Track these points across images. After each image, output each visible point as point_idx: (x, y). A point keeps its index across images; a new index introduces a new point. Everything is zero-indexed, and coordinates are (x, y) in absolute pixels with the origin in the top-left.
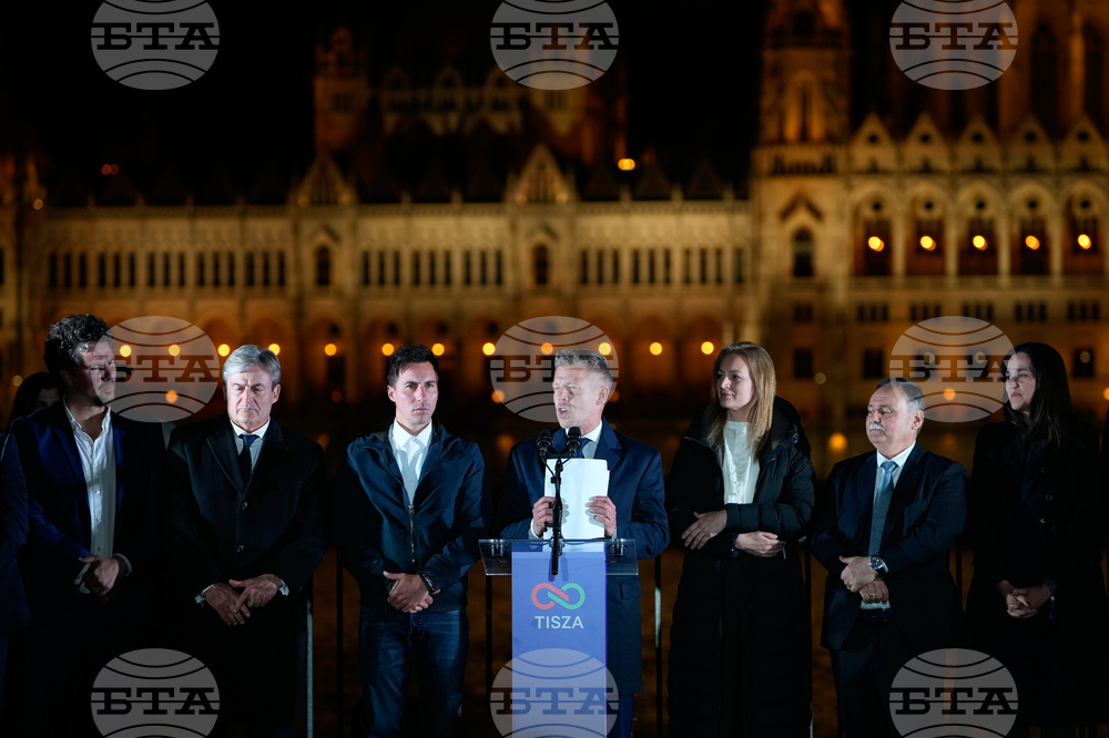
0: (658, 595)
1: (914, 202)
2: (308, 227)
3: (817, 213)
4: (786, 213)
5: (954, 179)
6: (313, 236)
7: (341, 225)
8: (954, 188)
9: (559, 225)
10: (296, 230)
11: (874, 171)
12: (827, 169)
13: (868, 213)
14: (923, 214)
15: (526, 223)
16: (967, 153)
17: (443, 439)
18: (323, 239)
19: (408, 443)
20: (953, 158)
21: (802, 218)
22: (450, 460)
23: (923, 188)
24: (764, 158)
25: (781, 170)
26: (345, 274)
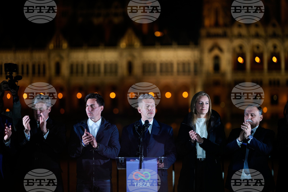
0: (173, 173)
1: (253, 47)
2: (53, 55)
3: (221, 50)
4: (211, 50)
5: (266, 39)
6: (54, 58)
7: (64, 54)
8: (266, 42)
9: (136, 54)
10: (49, 56)
11: (240, 36)
12: (224, 36)
13: (238, 50)
14: (256, 50)
15: (125, 54)
16: (270, 30)
17: (105, 123)
18: (57, 59)
19: (93, 125)
20: (266, 31)
21: (216, 52)
22: (107, 130)
23: (256, 42)
24: (203, 32)
25: (210, 36)
26: (65, 70)
